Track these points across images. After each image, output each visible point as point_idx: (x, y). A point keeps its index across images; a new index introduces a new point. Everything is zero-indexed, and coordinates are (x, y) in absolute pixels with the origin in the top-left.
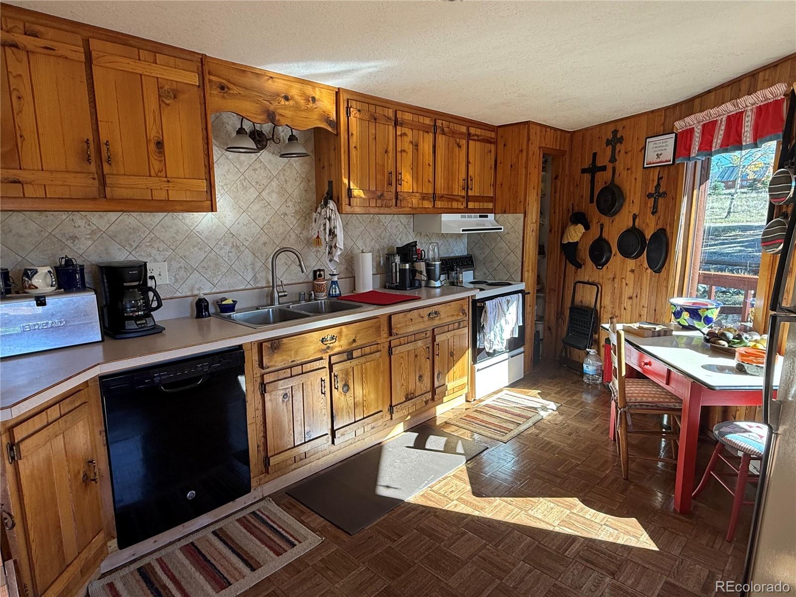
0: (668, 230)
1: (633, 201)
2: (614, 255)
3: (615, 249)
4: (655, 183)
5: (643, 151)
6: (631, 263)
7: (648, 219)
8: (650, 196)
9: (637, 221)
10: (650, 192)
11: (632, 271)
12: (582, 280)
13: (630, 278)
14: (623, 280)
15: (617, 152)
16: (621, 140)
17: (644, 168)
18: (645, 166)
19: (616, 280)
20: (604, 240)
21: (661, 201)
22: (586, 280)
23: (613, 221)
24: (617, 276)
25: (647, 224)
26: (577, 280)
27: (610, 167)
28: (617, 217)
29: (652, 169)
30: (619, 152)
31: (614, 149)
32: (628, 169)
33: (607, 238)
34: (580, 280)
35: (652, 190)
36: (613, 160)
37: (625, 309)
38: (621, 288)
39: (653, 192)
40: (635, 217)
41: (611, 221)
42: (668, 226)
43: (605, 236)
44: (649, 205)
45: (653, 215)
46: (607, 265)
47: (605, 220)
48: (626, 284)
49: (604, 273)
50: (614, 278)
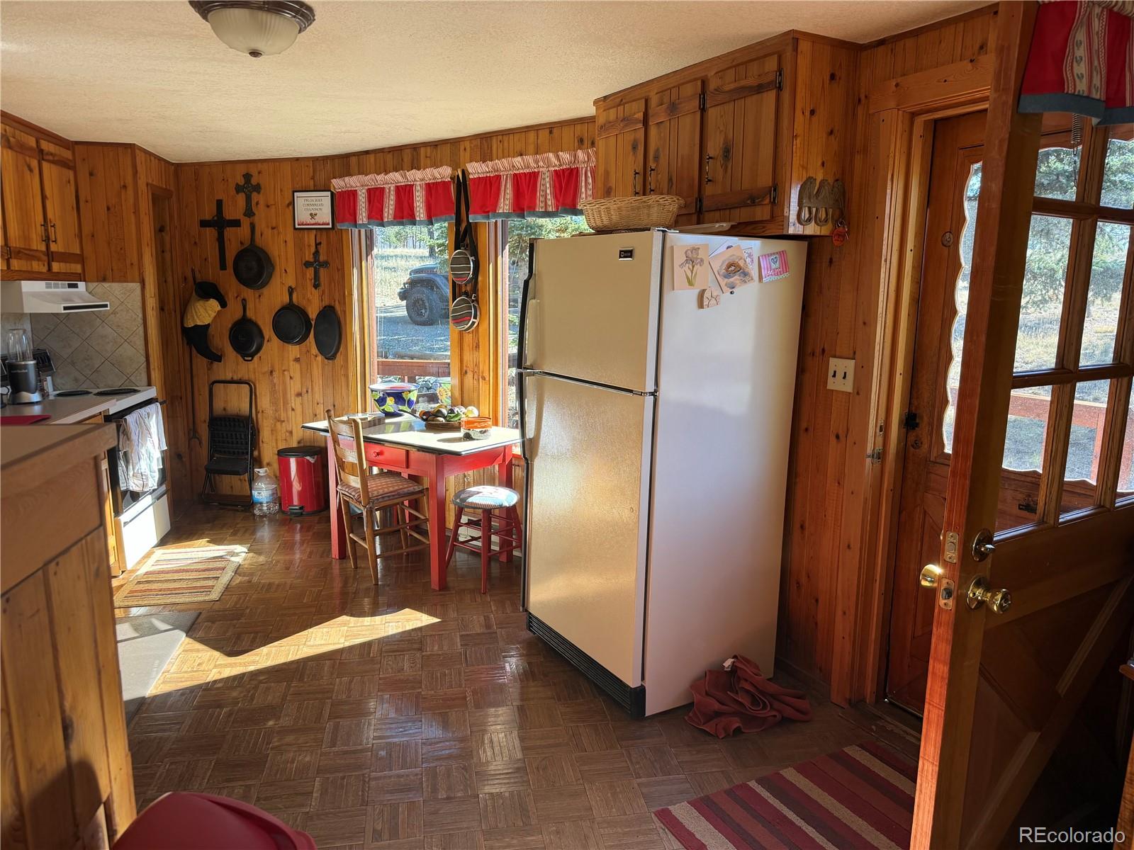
0: (338, 307)
1: (285, 270)
2: (268, 341)
3: (268, 331)
4: (313, 250)
5: (291, 207)
6: (293, 350)
7: (309, 294)
8: (308, 264)
9: (294, 296)
10: (307, 259)
11: (297, 360)
12: (222, 378)
13: (295, 369)
14: (286, 373)
15: (254, 203)
16: (257, 188)
17: (295, 229)
18: (297, 226)
19: (275, 374)
20: (250, 321)
21: (322, 272)
22: (229, 377)
23: (260, 296)
24: (276, 368)
25: (308, 299)
26: (213, 379)
27: (246, 223)
28: (265, 291)
29: (306, 231)
30: (257, 203)
31: (248, 199)
32: (273, 228)
33: (253, 318)
34: (218, 379)
35: (309, 257)
36: (249, 213)
37: (293, 410)
38: (284, 383)
39: (312, 260)
40: (291, 291)
41: (257, 295)
42: (337, 302)
43: (250, 314)
44: (308, 276)
45: (316, 288)
46: (259, 355)
47: (248, 293)
48: (291, 378)
49: (256, 366)
50: (271, 372)
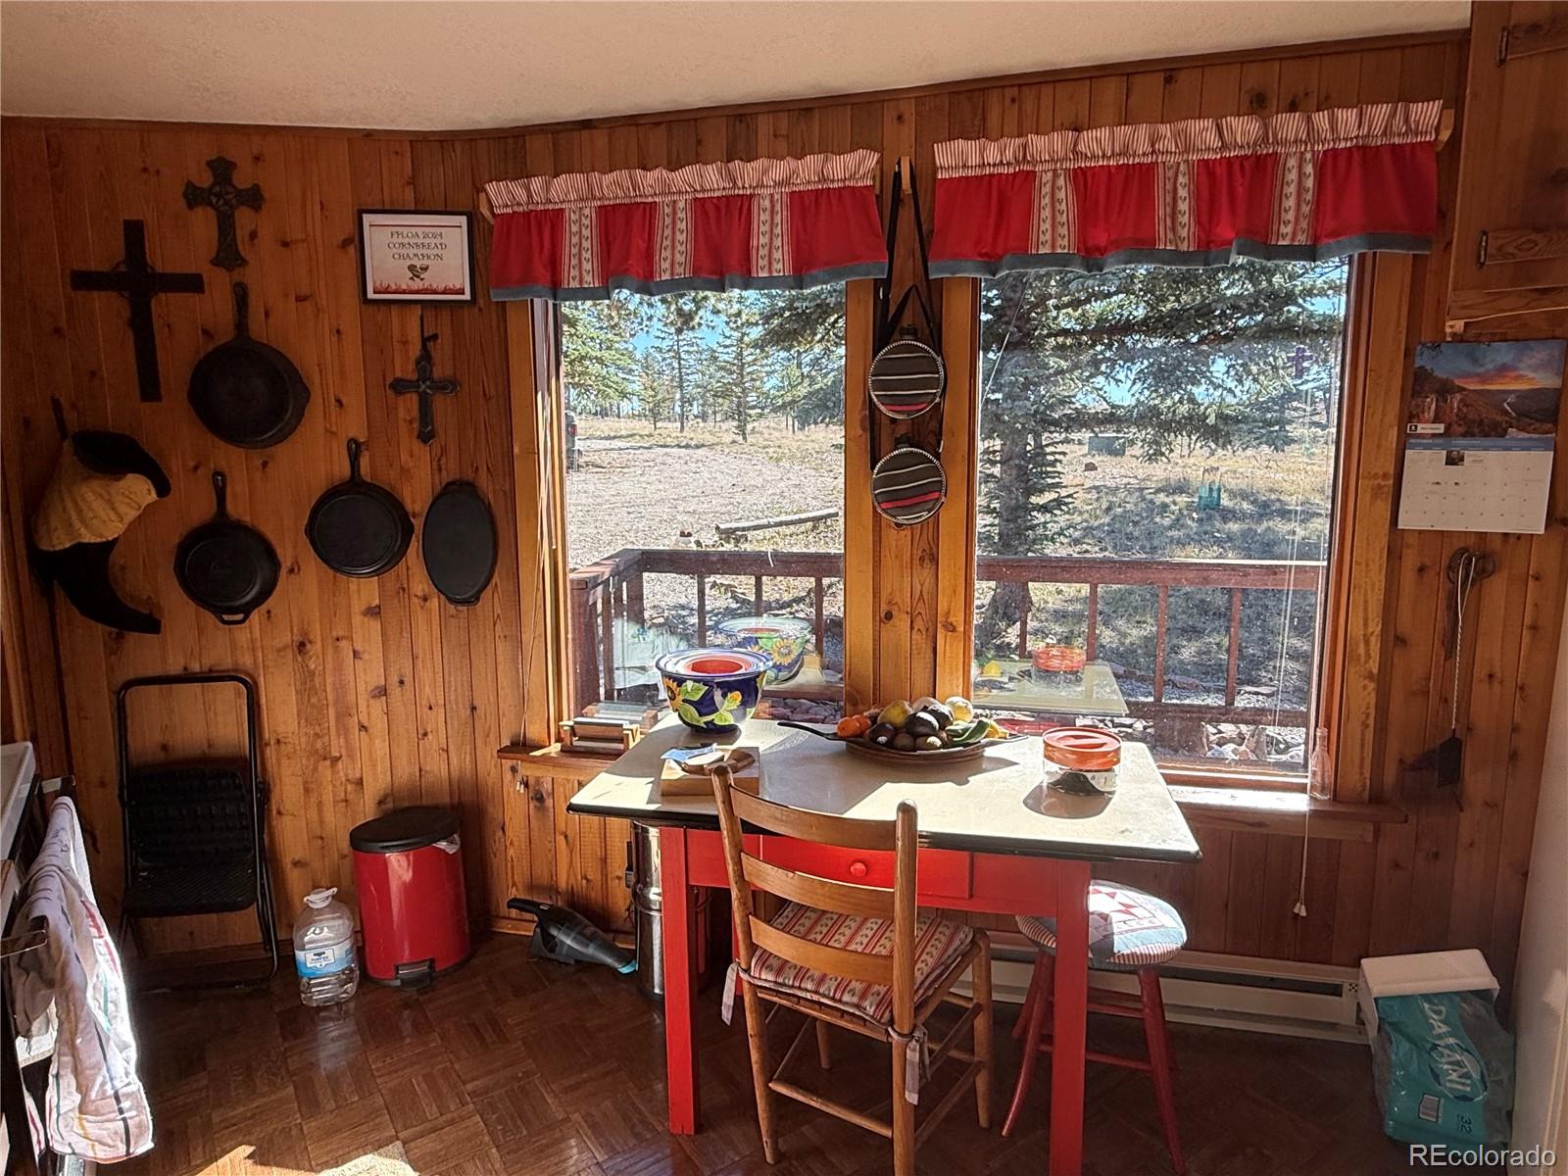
0: (484, 483)
1: (339, 401)
2: (291, 571)
3: (292, 547)
4: (415, 350)
5: (351, 250)
6: (364, 590)
7: (404, 456)
8: (399, 386)
9: (364, 462)
10: (399, 375)
11: (373, 612)
12: (157, 670)
13: (368, 634)
14: (344, 644)
16: (254, 198)
17: (365, 300)
18: (371, 295)
19: (315, 649)
20: (239, 527)
21: (441, 404)
22: (175, 667)
23: (265, 464)
24: (316, 633)
25: (402, 468)
28: (283, 452)
30: (253, 235)
31: (226, 226)
32: (300, 299)
33: (247, 519)
35: (403, 367)
36: (228, 256)
37: (363, 728)
38: (339, 668)
39: (413, 376)
40: (355, 450)
41: (258, 462)
42: (483, 472)
43: (236, 509)
44: (401, 412)
45: (425, 442)
46: (264, 607)
47: (231, 458)
48: (355, 654)
49: (257, 634)
50: (302, 645)
